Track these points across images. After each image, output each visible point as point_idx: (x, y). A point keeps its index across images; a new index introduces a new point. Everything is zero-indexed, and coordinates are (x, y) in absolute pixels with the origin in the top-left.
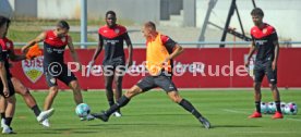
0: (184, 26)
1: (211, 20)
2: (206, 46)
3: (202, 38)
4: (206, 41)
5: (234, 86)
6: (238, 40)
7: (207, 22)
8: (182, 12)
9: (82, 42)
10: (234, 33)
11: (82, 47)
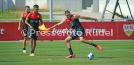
0: (93, 12)
1: (107, 9)
2: (105, 21)
3: (103, 17)
4: (105, 19)
5: (119, 39)
6: (120, 18)
7: (105, 10)
8: (92, 6)
9: (50, 19)
10: (117, 15)
11: (50, 21)
